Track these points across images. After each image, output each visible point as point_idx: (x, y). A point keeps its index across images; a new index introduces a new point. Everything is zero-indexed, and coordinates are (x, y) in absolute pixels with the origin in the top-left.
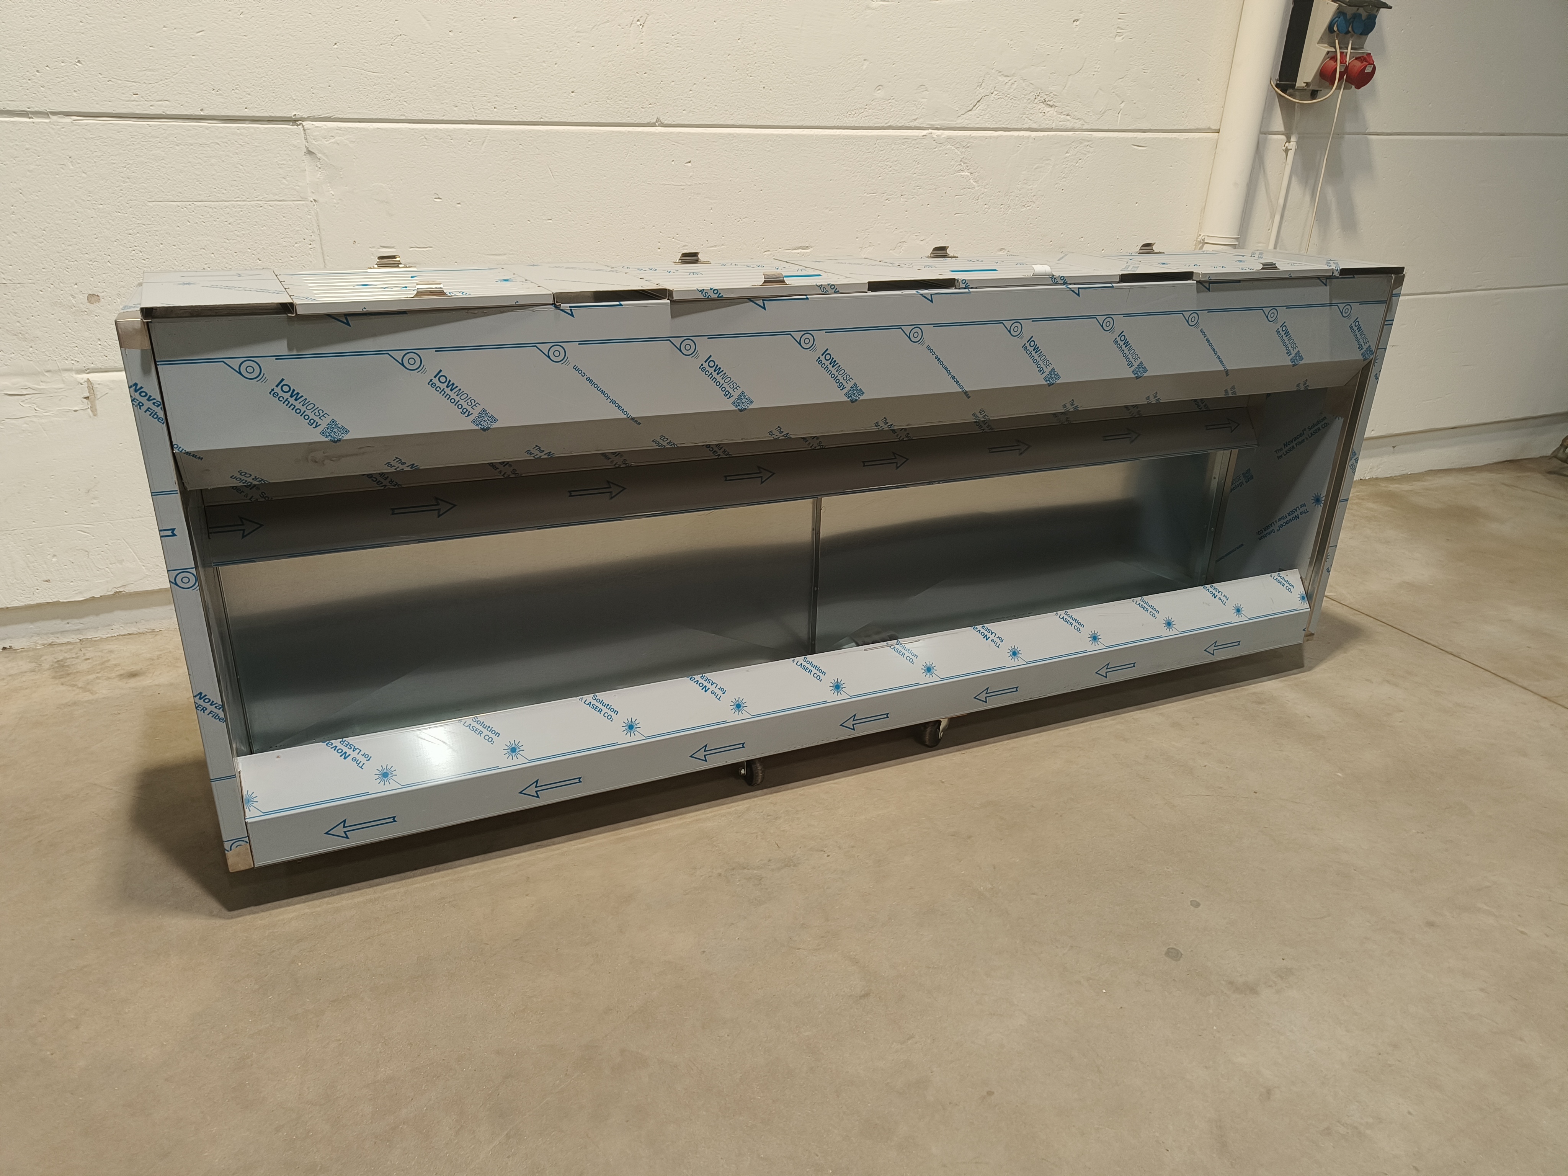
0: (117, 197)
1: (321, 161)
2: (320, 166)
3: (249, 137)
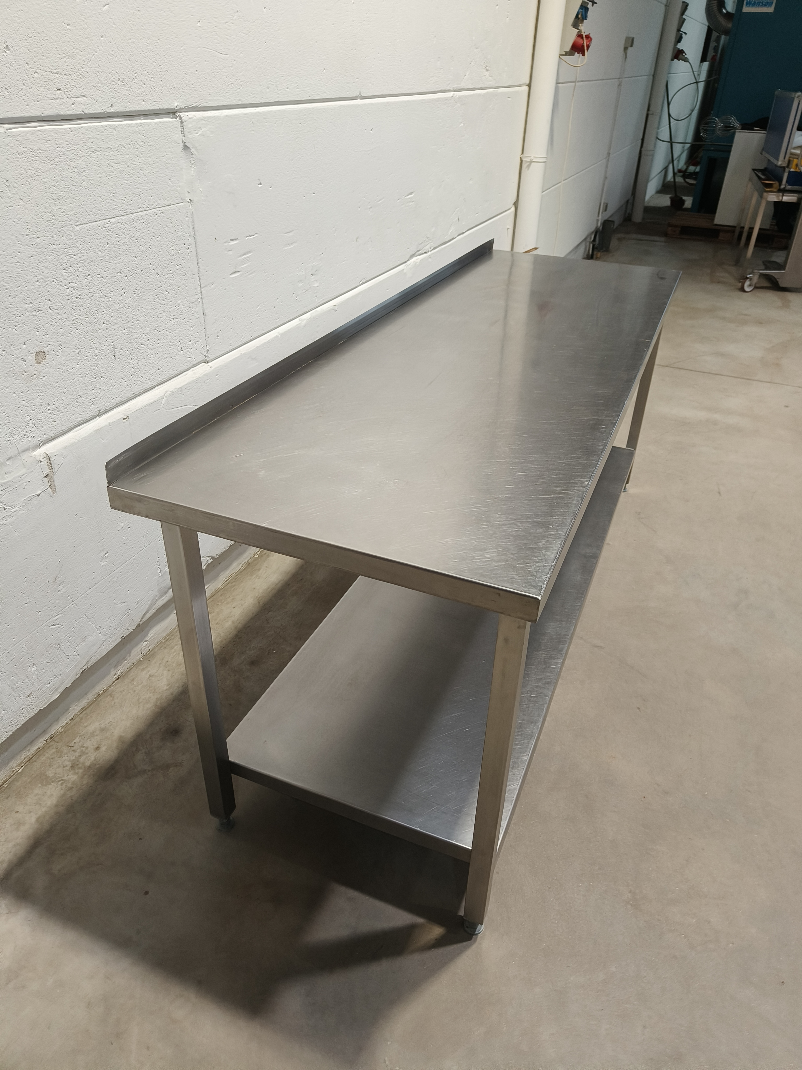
0: (51, 225)
1: (194, 156)
2: (193, 162)
3: (145, 135)
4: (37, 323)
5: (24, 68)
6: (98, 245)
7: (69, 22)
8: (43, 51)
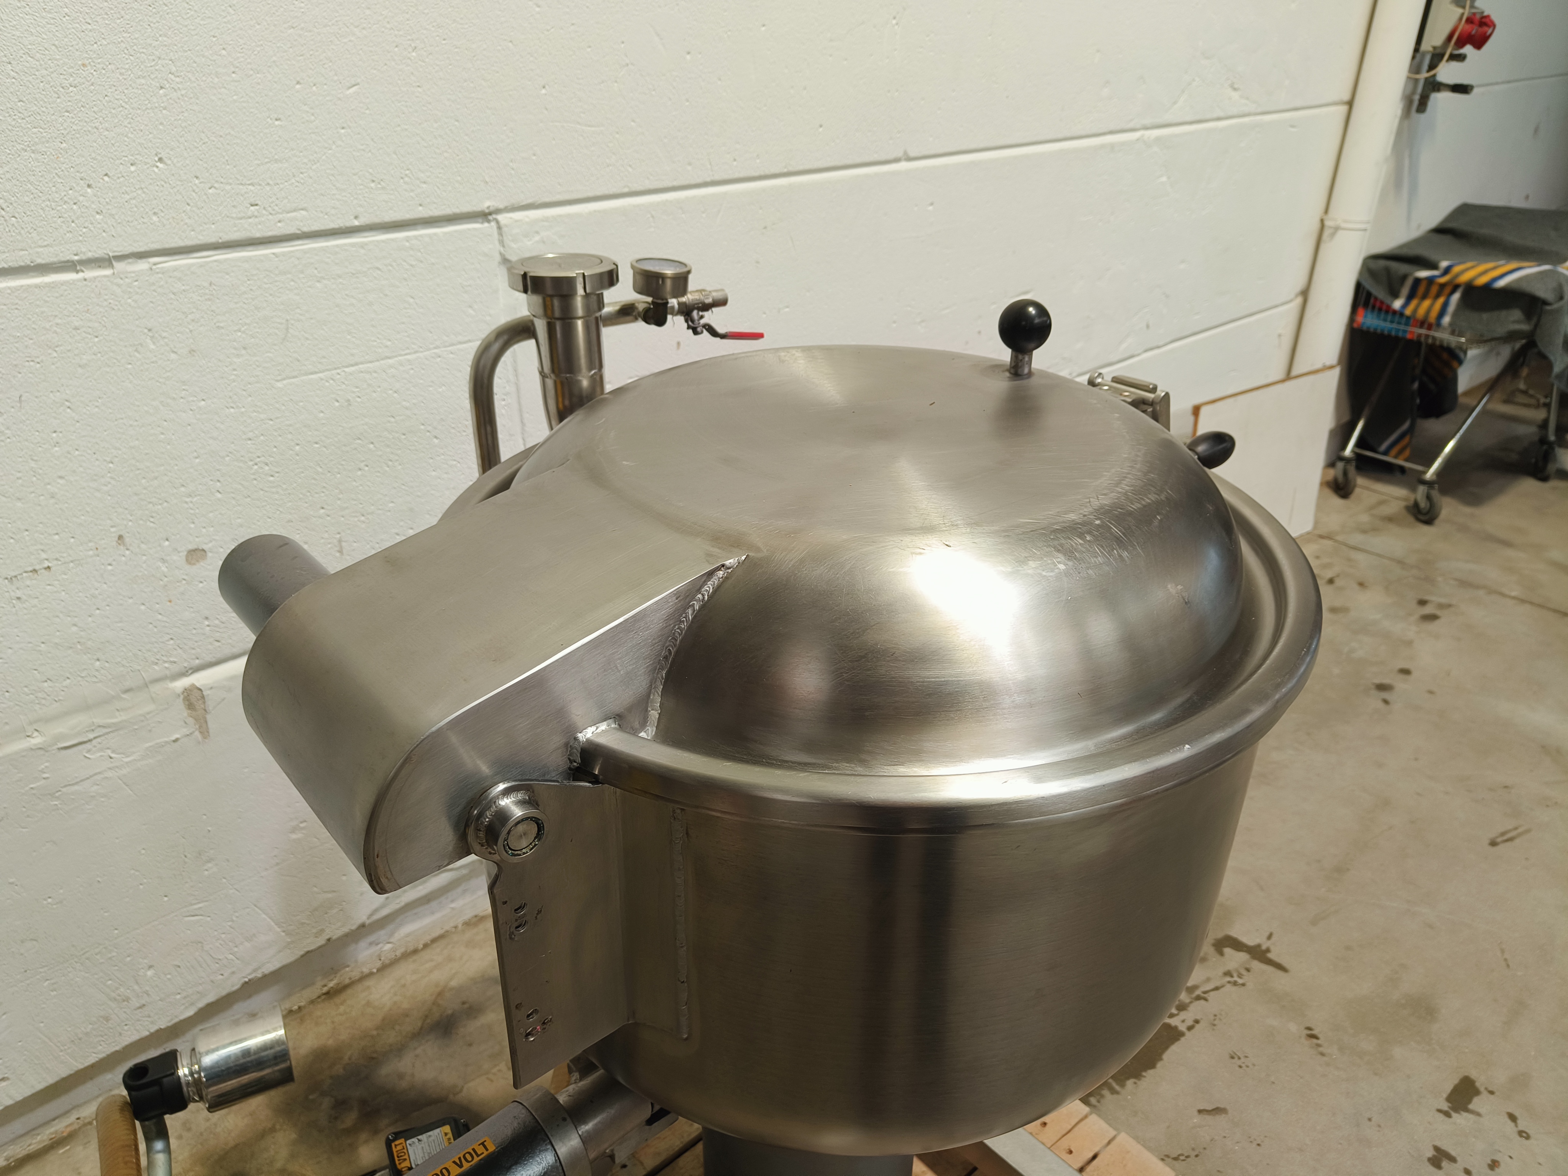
0: (229, 383)
4: (192, 512)
5: (190, 184)
6: (317, 404)
7: (280, 116)
8: (227, 158)
